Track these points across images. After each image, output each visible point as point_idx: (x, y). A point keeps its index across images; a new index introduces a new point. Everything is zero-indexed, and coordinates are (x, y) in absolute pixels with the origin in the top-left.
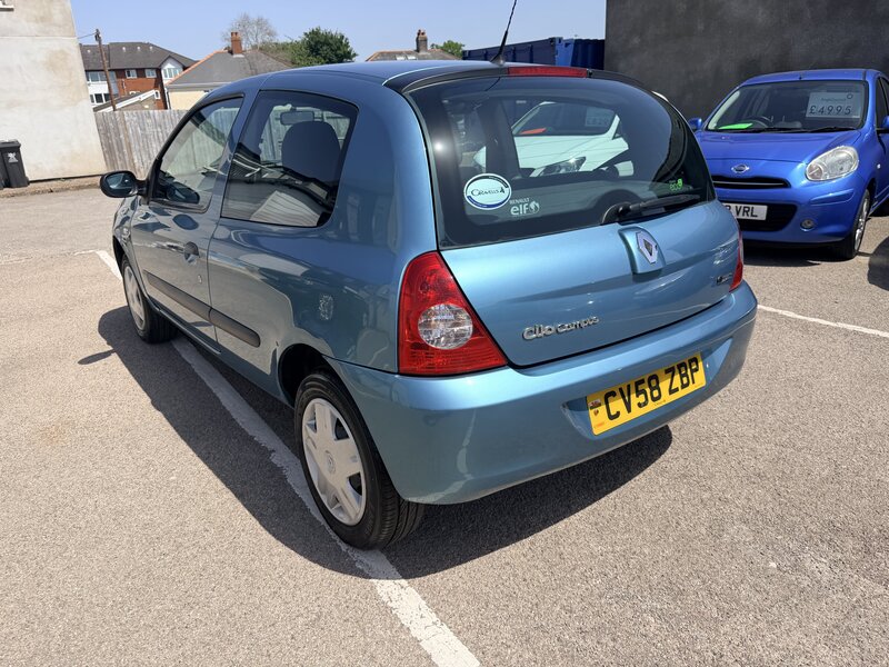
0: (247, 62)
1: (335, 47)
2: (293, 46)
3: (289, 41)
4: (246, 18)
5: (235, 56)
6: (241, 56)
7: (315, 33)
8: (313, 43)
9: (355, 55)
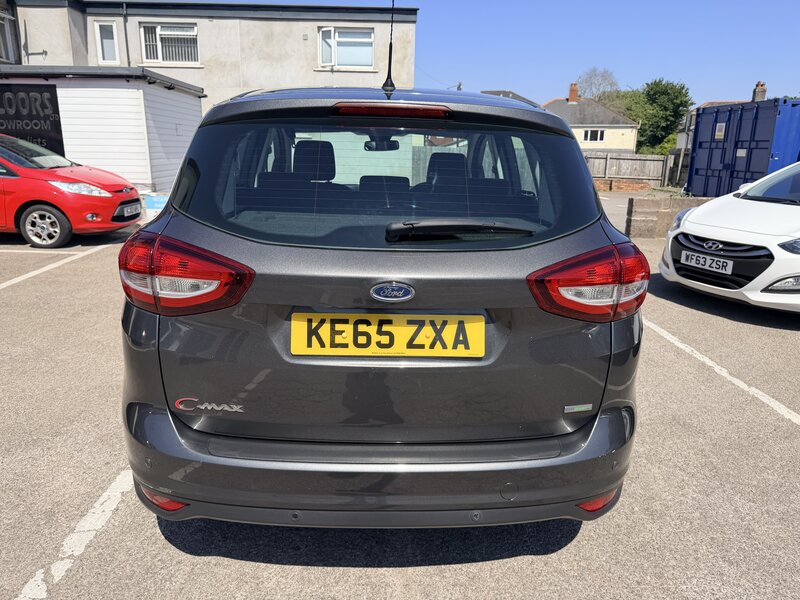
0: (578, 108)
1: (672, 97)
2: (634, 95)
3: (630, 90)
4: (594, 70)
5: (570, 103)
6: (575, 103)
7: (657, 84)
8: (652, 93)
9: (692, 104)
